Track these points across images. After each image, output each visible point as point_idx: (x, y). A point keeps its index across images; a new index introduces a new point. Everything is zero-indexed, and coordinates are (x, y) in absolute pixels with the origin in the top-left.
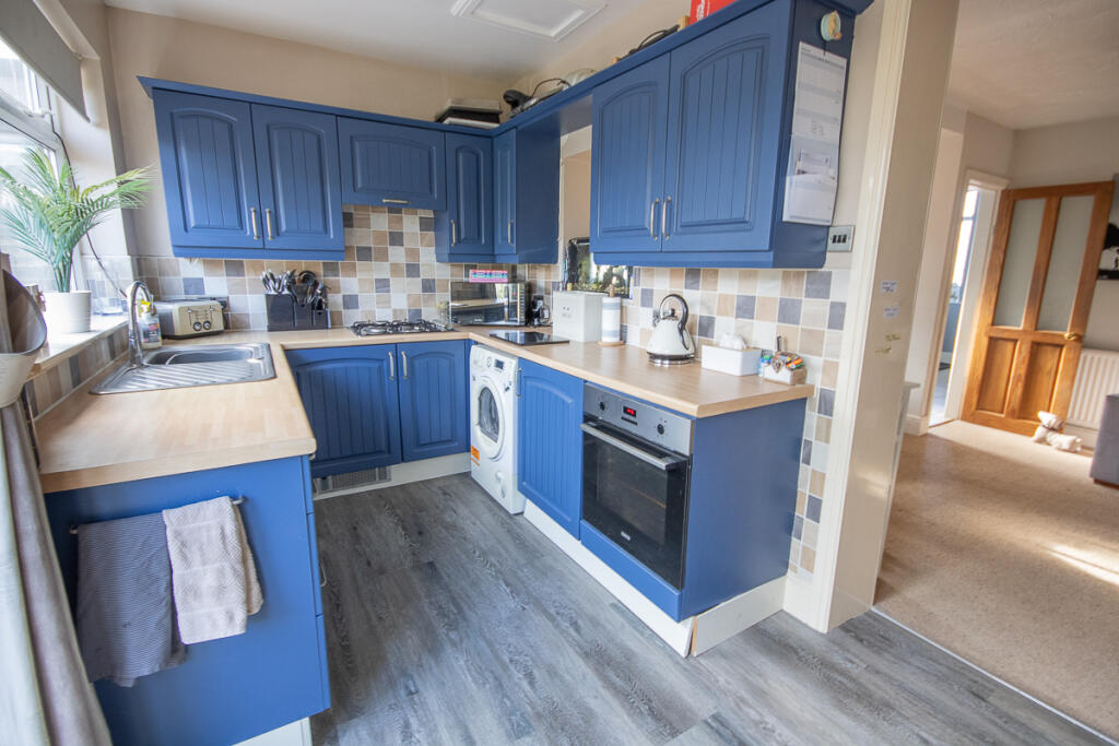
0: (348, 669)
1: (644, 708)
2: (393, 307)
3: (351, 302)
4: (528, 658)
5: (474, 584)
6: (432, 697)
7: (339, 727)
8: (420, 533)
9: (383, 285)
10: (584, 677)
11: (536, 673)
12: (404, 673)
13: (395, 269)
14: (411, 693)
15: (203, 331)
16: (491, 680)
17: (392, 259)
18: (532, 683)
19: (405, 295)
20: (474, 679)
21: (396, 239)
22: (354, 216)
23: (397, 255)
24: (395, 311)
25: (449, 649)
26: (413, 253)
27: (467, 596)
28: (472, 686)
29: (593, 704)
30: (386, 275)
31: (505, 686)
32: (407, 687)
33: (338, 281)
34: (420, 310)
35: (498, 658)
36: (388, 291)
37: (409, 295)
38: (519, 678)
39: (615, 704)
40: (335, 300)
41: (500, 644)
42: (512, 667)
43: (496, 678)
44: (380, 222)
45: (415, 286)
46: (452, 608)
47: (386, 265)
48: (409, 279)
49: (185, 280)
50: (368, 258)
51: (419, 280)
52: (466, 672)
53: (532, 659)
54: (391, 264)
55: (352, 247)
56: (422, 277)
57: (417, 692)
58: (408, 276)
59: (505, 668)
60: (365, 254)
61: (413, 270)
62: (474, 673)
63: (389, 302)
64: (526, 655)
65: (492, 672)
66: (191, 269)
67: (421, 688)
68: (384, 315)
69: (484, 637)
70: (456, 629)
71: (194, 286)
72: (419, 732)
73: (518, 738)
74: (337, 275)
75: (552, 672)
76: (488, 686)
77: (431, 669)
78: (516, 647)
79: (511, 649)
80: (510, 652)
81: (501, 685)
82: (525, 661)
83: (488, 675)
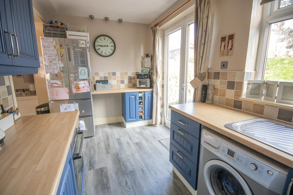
1: (103, 173)
4: (125, 189)
10: (112, 182)
11: (124, 184)
14: (157, 182)
16: (136, 184)
18: (126, 181)
20: (141, 184)
28: (142, 182)
29: (114, 175)
32: (158, 184)
35: (134, 190)
38: (129, 183)
39: (109, 175)
42: (130, 187)
43: (135, 184)
52: (143, 186)
53: (124, 189)
57: (156, 182)
59: (132, 187)
62: (141, 186)
65: (136, 186)
73: (133, 171)
75: (120, 184)
76: (138, 182)
78: (128, 193)
79: (130, 193)
80: (130, 192)
81: (134, 182)
82: (126, 188)
83: (137, 185)
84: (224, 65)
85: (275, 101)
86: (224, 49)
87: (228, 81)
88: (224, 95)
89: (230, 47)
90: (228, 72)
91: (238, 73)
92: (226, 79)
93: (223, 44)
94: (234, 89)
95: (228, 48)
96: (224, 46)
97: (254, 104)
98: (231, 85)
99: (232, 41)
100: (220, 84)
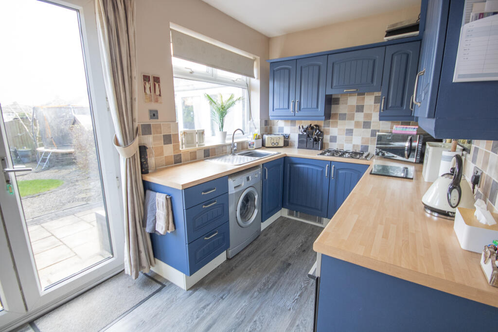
0: (224, 276)
2: (353, 143)
3: (334, 139)
5: (290, 284)
6: (223, 305)
7: (201, 288)
8: (304, 251)
9: (350, 132)
12: (229, 291)
13: (357, 124)
14: (222, 298)
15: (275, 146)
16: (241, 319)
17: (356, 119)
19: (360, 138)
20: (238, 313)
21: (360, 109)
22: (340, 99)
23: (360, 117)
24: (354, 145)
25: (248, 297)
26: (369, 116)
27: (281, 286)
28: (234, 315)
30: (352, 127)
31: (240, 326)
32: (224, 295)
33: (329, 129)
34: (368, 146)
35: (254, 315)
36: (352, 135)
37: (362, 138)
40: (327, 138)
41: (262, 313)
42: (251, 324)
43: (242, 321)
44: (353, 101)
45: (367, 133)
46: (270, 286)
47: (353, 122)
48: (364, 129)
49: (279, 127)
50: (344, 119)
51: (369, 131)
53: (261, 329)
54: (355, 122)
55: (337, 114)
56: (372, 128)
58: (363, 128)
59: (249, 322)
60: (343, 117)
61: (367, 125)
62: (241, 311)
63: (351, 140)
64: (262, 326)
65: (245, 317)
66: (280, 124)
67: (225, 300)
68: (348, 147)
69: (262, 304)
70: (260, 293)
71: (281, 129)
72: (207, 310)
74: (329, 127)
76: (237, 320)
77: (235, 297)
78: (264, 319)
79: (261, 318)
80: (259, 319)
81: (240, 325)
82: (258, 327)
83: (243, 317)
84: (154, 115)
85: (197, 145)
86: (151, 92)
87: (163, 135)
88: (162, 153)
89: (158, 93)
90: (162, 123)
91: (172, 124)
92: (161, 133)
93: (148, 86)
94: (171, 143)
95: (155, 92)
96: (150, 88)
97: (190, 153)
98: (168, 139)
99: (159, 85)
100: (154, 140)
